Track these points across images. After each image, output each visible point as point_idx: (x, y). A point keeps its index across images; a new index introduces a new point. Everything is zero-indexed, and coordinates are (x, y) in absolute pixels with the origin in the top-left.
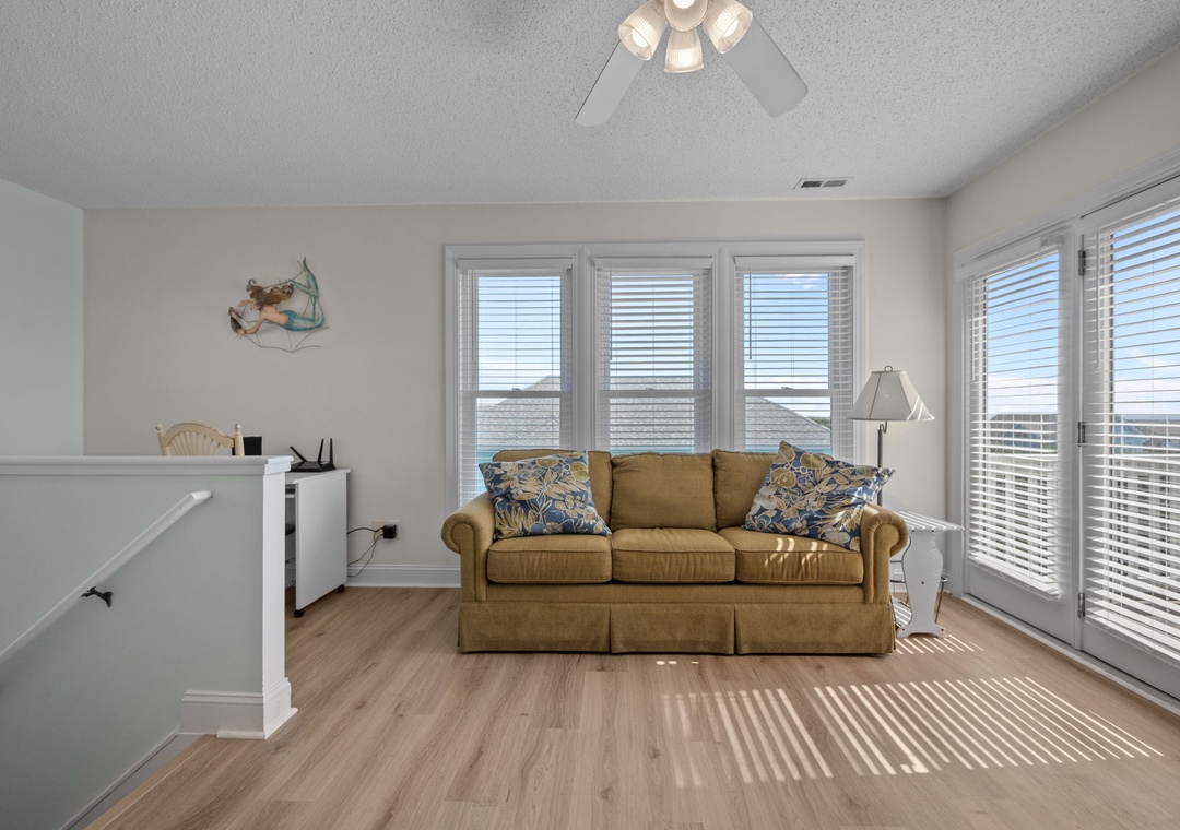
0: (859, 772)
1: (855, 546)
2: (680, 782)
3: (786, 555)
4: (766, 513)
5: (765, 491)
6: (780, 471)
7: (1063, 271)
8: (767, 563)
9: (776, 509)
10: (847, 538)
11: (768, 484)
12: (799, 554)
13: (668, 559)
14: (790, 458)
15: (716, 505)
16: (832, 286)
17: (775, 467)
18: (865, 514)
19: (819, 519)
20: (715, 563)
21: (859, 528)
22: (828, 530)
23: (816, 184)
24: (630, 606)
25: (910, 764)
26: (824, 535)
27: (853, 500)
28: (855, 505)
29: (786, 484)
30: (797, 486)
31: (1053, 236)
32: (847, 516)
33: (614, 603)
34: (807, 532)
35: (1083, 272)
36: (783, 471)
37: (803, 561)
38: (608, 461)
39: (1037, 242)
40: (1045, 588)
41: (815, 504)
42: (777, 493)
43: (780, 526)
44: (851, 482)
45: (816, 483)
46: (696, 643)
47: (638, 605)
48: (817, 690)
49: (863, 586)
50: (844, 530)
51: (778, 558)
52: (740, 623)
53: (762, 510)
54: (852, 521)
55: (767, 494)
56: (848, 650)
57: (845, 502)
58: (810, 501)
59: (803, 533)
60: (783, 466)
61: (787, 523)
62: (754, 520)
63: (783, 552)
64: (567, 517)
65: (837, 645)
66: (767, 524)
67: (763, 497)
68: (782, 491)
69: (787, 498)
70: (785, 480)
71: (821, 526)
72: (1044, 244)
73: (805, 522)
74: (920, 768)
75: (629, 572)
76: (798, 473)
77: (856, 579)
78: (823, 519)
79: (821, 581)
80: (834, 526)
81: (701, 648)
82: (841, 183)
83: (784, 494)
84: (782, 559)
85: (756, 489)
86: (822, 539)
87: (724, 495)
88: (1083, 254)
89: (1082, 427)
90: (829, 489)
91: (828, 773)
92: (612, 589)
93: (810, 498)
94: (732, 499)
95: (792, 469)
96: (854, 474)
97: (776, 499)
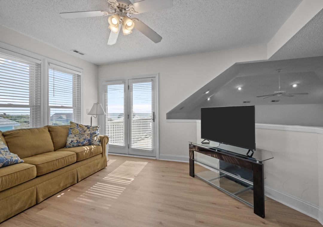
0: (128, 185)
1: (100, 145)
2: (107, 208)
3: (88, 150)
4: (74, 142)
5: (70, 136)
6: (74, 130)
7: (125, 88)
8: (84, 154)
9: (76, 140)
10: (98, 143)
11: (71, 134)
12: (91, 149)
13: (58, 161)
14: (75, 126)
15: (53, 143)
16: (74, 79)
17: (72, 129)
18: (100, 137)
19: (91, 140)
20: (72, 158)
21: (100, 140)
22: (94, 142)
23: (77, 52)
24: (44, 183)
25: (131, 179)
26: (93, 144)
27: (97, 134)
28: (97, 135)
29: (77, 133)
30: (80, 133)
31: (123, 81)
32: (97, 138)
33: (38, 184)
34: (88, 144)
35: (128, 89)
36: (75, 130)
37: (92, 151)
38: (1, 134)
39: (122, 81)
40: (122, 145)
41: (88, 137)
42: (75, 136)
43: (80, 144)
44: (94, 130)
45: (85, 132)
46: (66, 185)
47: (47, 181)
48: (103, 179)
49: (102, 153)
50: (97, 141)
51: (87, 151)
52: (78, 173)
53: (72, 141)
54: (98, 139)
55: (72, 136)
56: (100, 169)
57: (95, 135)
58: (86, 136)
59: (87, 145)
60: (74, 128)
61: (82, 143)
62: (70, 145)
63: (87, 150)
64: (6, 159)
65: (98, 169)
66: (75, 145)
67: (71, 138)
68: (76, 135)
69: (78, 137)
70: (76, 132)
71: (92, 141)
72: (123, 82)
73: (88, 142)
74: (133, 179)
75: (45, 171)
76: (79, 130)
77: (101, 152)
78: (92, 140)
79: (96, 154)
80: (95, 141)
81: (68, 186)
82: (82, 54)
83: (77, 136)
84: (87, 152)
85: (68, 135)
86: (93, 145)
87: (57, 140)
88: (128, 86)
89: (129, 115)
90: (89, 132)
91: (125, 188)
92: (39, 179)
93: (86, 135)
94: (60, 140)
95: (77, 129)
96: (93, 128)
97: (75, 137)
